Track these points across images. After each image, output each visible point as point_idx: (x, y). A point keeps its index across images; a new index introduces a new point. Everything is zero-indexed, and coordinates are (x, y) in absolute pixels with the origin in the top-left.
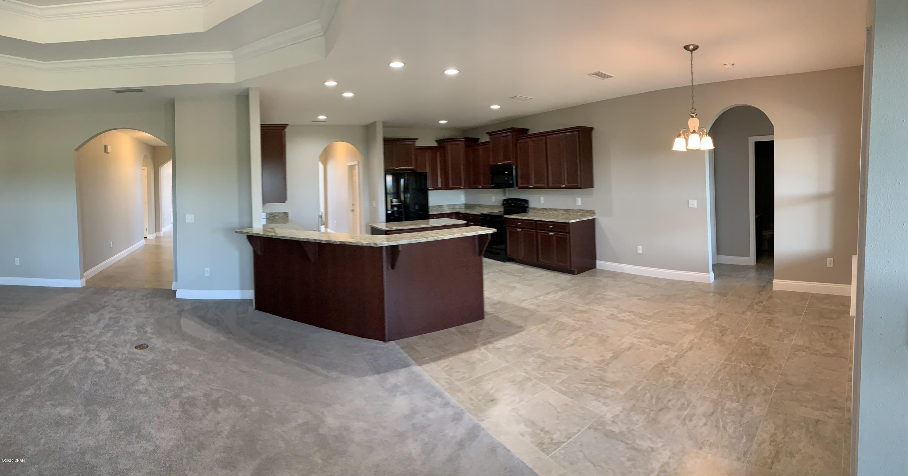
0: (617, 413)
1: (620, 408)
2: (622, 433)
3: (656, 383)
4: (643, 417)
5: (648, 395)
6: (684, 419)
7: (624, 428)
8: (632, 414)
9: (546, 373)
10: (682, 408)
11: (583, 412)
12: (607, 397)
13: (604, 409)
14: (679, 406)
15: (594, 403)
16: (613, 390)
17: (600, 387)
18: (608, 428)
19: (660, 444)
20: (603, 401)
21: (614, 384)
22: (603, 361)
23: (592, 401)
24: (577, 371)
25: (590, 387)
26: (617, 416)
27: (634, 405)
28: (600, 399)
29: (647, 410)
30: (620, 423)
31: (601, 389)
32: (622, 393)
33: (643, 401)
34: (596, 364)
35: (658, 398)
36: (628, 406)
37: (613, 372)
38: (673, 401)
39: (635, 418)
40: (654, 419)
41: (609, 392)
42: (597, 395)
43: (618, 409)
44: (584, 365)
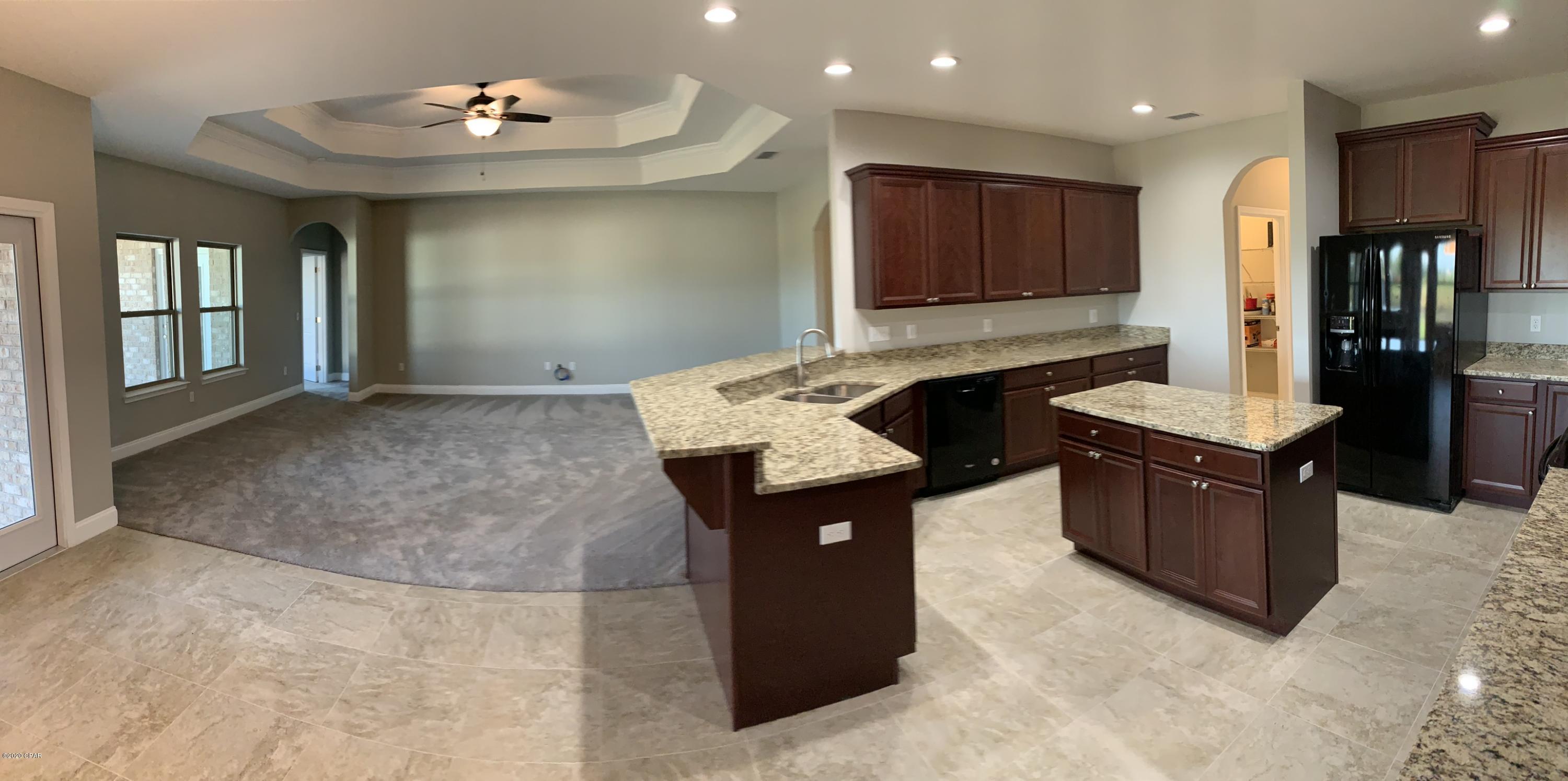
0: (245, 630)
1: (242, 636)
2: (237, 608)
3: (177, 679)
4: (208, 626)
5: (196, 656)
6: (154, 622)
7: (235, 614)
8: (224, 630)
9: (396, 677)
10: (149, 637)
11: (295, 628)
12: (265, 651)
13: (266, 635)
14: (153, 639)
15: (284, 641)
16: (256, 663)
17: (280, 668)
18: (256, 612)
19: (192, 600)
20: (270, 645)
21: (256, 675)
22: (291, 734)
23: (288, 644)
24: (340, 696)
25: (300, 667)
26: (245, 627)
27: (221, 641)
28: (275, 648)
29: (202, 634)
30: (241, 618)
31: (279, 664)
32: (241, 659)
33: (206, 647)
34: (306, 720)
35: (180, 651)
36: (230, 640)
37: (262, 702)
38: (159, 646)
39: (219, 625)
40: (193, 623)
41: (263, 660)
42: (282, 653)
43: (245, 635)
44: (333, 713)
